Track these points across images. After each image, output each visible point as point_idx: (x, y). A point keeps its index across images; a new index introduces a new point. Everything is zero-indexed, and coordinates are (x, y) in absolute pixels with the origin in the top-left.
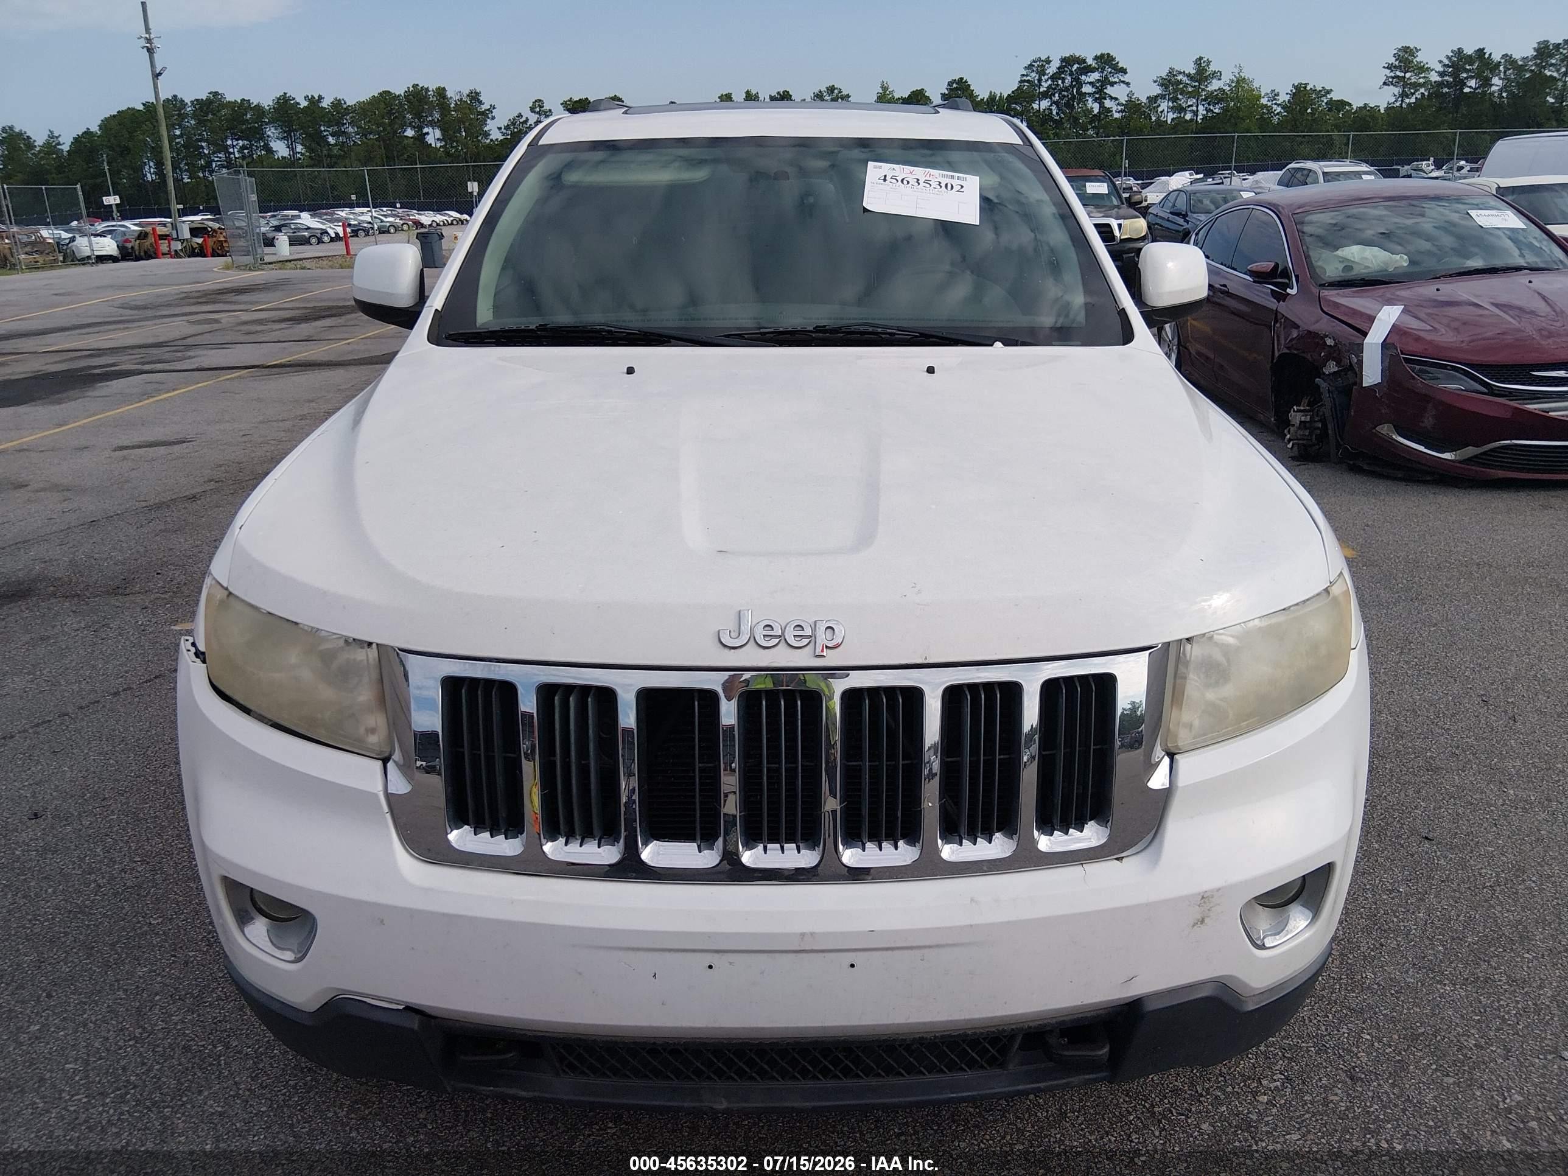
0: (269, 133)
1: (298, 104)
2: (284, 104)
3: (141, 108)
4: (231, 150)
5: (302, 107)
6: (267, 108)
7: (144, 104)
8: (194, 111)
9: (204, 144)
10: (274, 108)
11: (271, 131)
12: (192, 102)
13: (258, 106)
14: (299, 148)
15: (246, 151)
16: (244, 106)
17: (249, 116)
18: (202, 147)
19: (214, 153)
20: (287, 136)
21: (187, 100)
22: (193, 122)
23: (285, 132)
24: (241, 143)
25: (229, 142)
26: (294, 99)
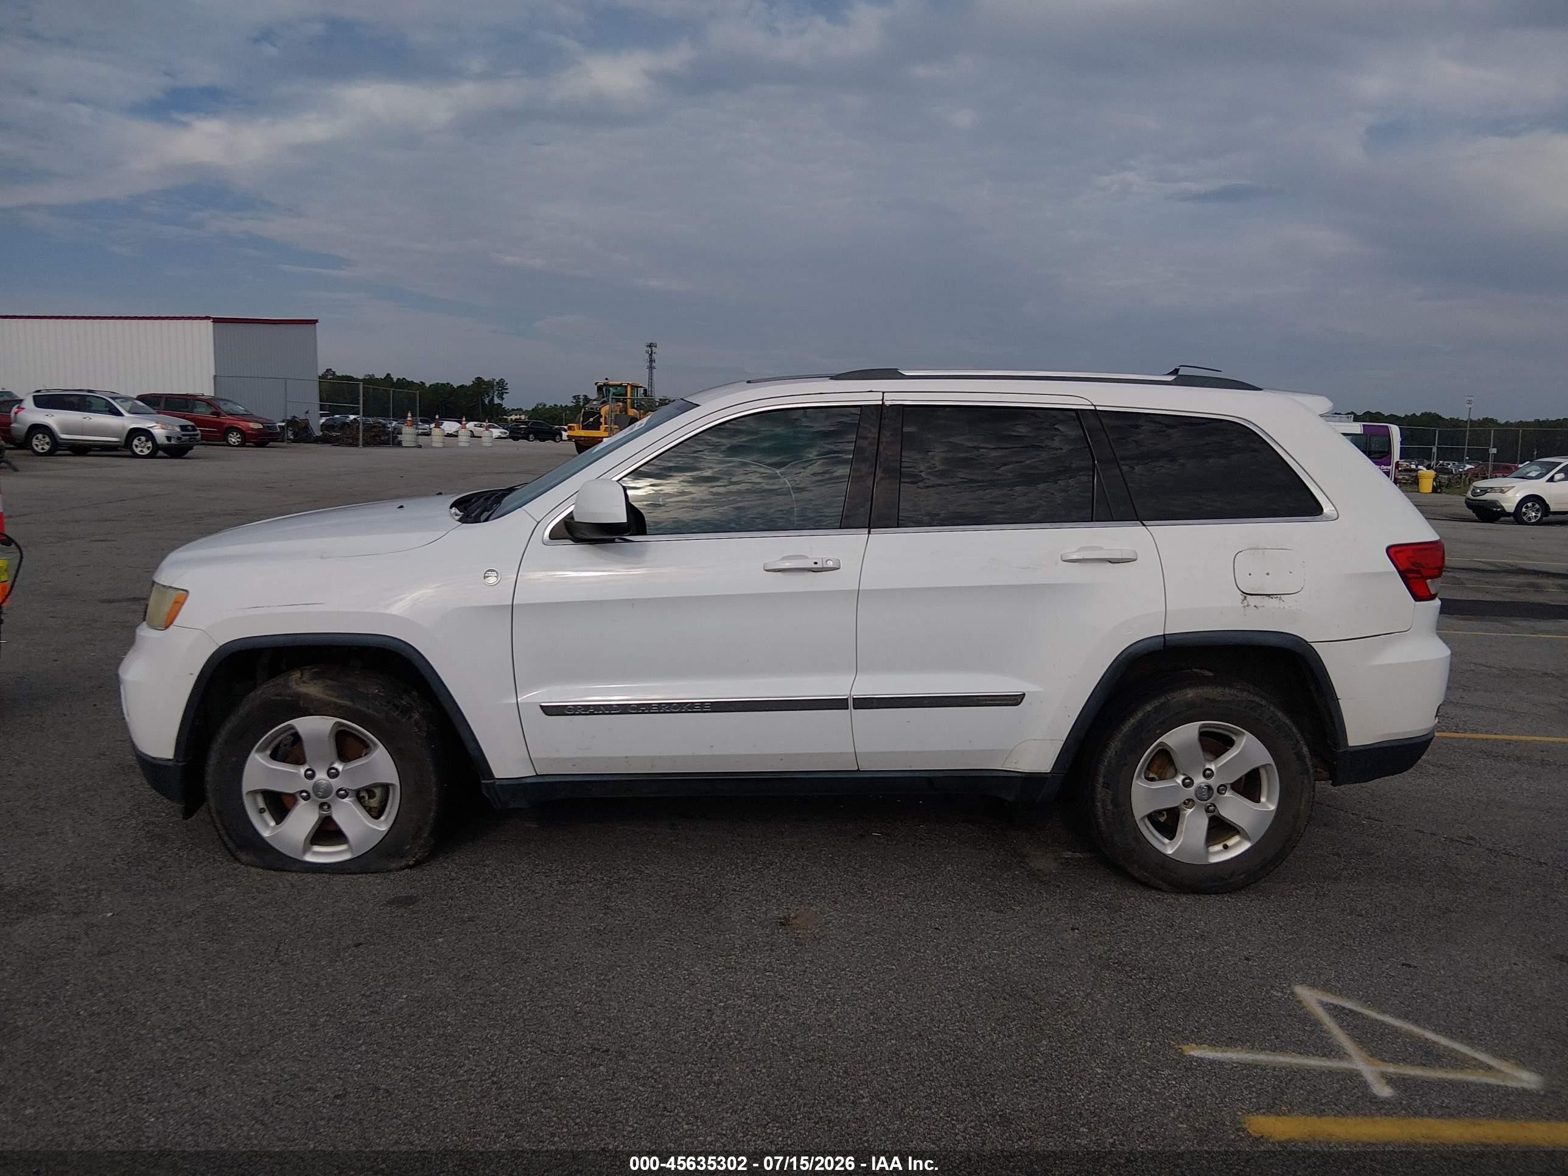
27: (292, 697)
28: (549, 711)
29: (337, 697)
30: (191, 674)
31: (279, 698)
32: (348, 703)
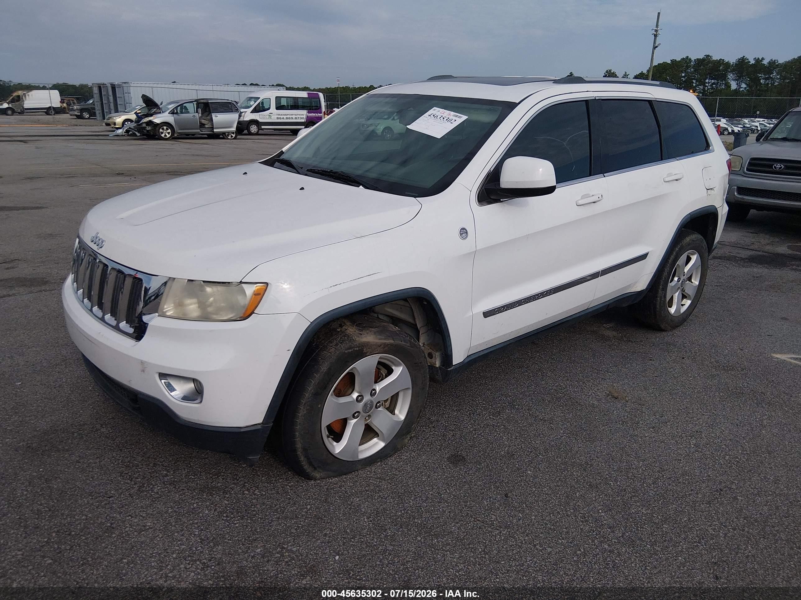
0: (729, 77)
1: (750, 62)
2: (742, 62)
3: (669, 62)
4: (707, 85)
5: (751, 64)
6: (732, 64)
7: (671, 60)
8: (694, 64)
9: (694, 81)
10: (736, 64)
11: (730, 76)
12: (695, 60)
13: (728, 63)
14: (744, 86)
15: (714, 86)
16: (720, 62)
17: (721, 68)
18: (693, 83)
19: (698, 85)
20: (738, 79)
21: (693, 59)
22: (692, 70)
23: (738, 76)
24: (713, 81)
25: (707, 81)
26: (748, 59)
27: (359, 347)
28: (487, 314)
29: (385, 339)
30: (288, 350)
31: (350, 350)
32: (391, 341)
